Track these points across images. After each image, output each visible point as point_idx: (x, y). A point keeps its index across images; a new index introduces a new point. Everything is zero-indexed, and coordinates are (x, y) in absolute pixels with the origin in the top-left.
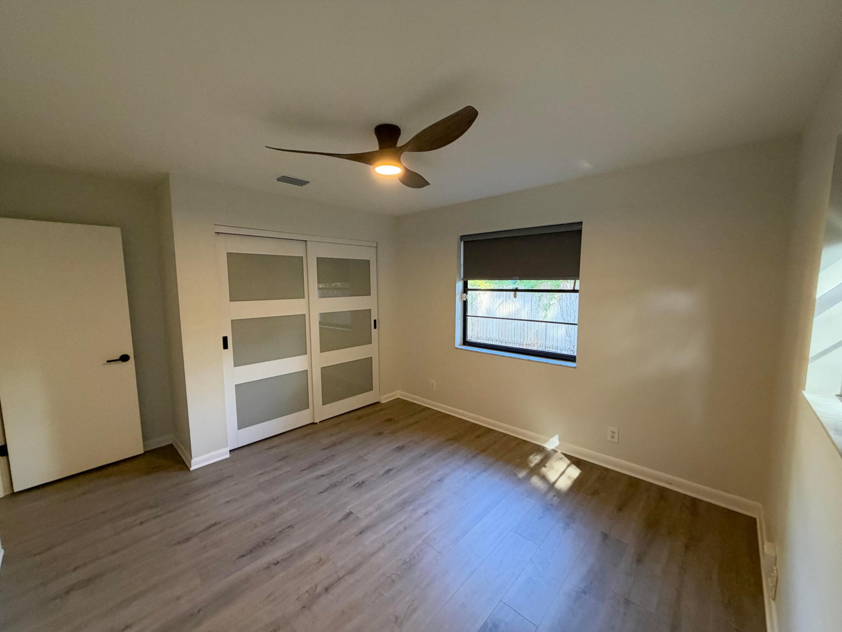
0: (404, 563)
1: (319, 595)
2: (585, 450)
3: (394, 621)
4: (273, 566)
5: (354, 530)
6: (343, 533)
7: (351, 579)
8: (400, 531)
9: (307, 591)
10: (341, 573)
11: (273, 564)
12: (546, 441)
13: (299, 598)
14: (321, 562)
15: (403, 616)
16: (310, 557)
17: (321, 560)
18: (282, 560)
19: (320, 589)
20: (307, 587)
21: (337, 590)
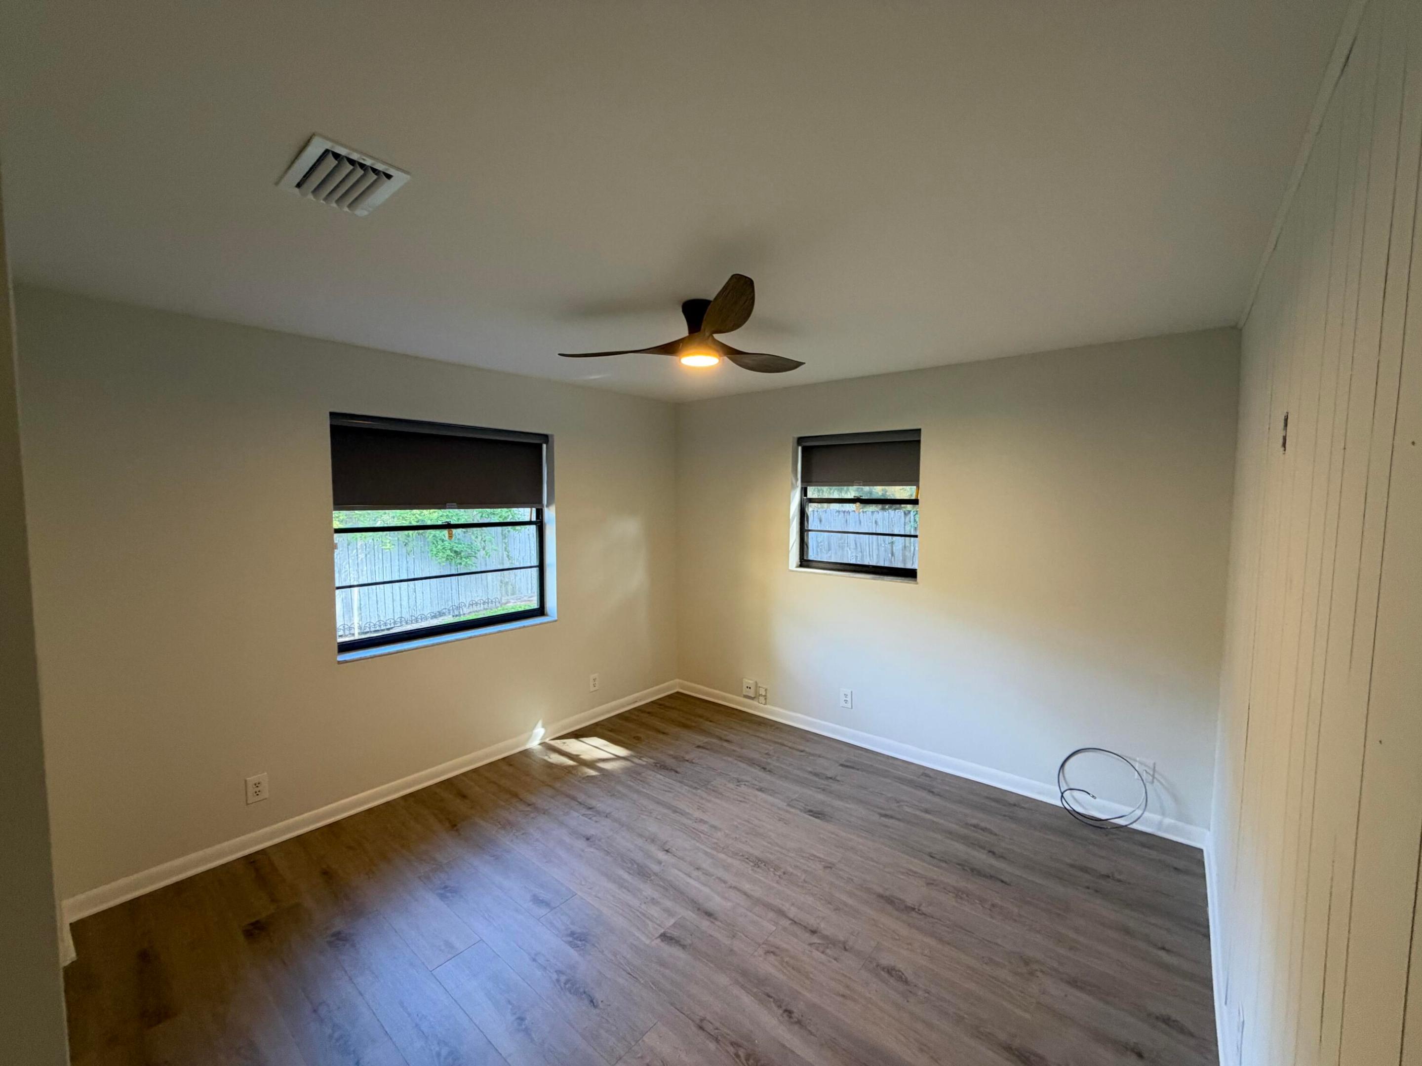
0: (757, 866)
1: (825, 937)
2: (577, 717)
3: (829, 869)
4: (795, 1015)
5: (705, 924)
6: (711, 936)
7: (793, 912)
8: (703, 873)
9: (823, 952)
10: (786, 923)
11: (790, 1017)
12: (528, 740)
13: (835, 959)
14: (772, 951)
15: (823, 863)
16: (767, 967)
17: (767, 952)
18: (780, 1007)
19: (815, 940)
20: (817, 954)
21: (812, 922)
